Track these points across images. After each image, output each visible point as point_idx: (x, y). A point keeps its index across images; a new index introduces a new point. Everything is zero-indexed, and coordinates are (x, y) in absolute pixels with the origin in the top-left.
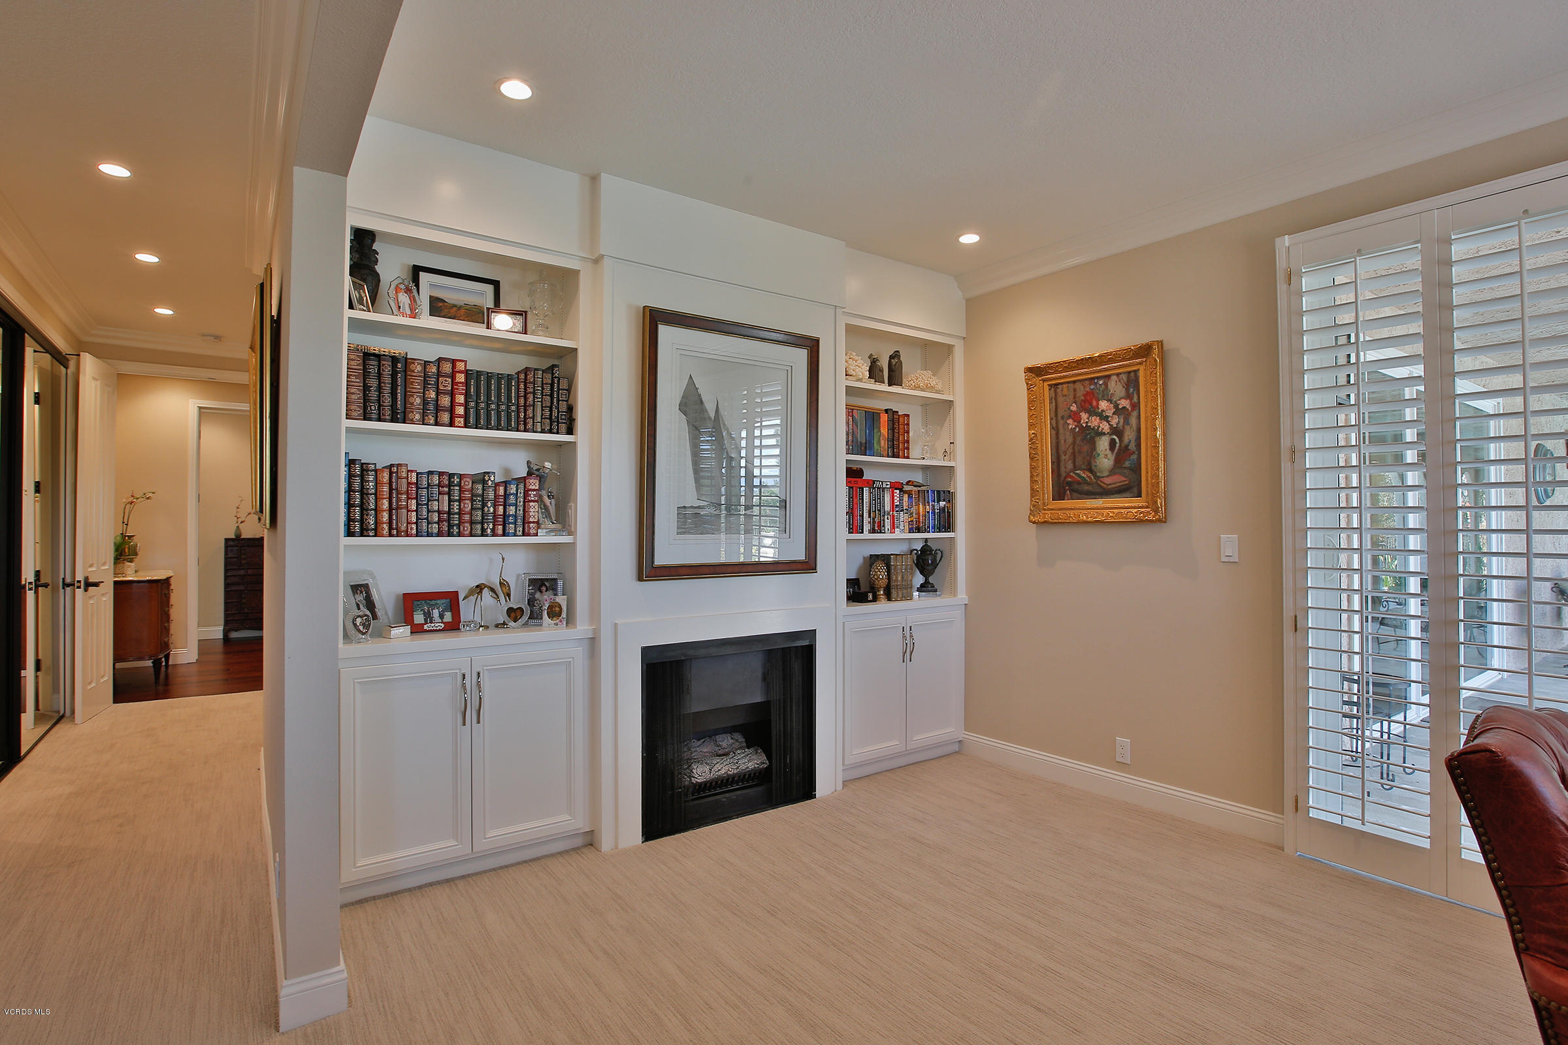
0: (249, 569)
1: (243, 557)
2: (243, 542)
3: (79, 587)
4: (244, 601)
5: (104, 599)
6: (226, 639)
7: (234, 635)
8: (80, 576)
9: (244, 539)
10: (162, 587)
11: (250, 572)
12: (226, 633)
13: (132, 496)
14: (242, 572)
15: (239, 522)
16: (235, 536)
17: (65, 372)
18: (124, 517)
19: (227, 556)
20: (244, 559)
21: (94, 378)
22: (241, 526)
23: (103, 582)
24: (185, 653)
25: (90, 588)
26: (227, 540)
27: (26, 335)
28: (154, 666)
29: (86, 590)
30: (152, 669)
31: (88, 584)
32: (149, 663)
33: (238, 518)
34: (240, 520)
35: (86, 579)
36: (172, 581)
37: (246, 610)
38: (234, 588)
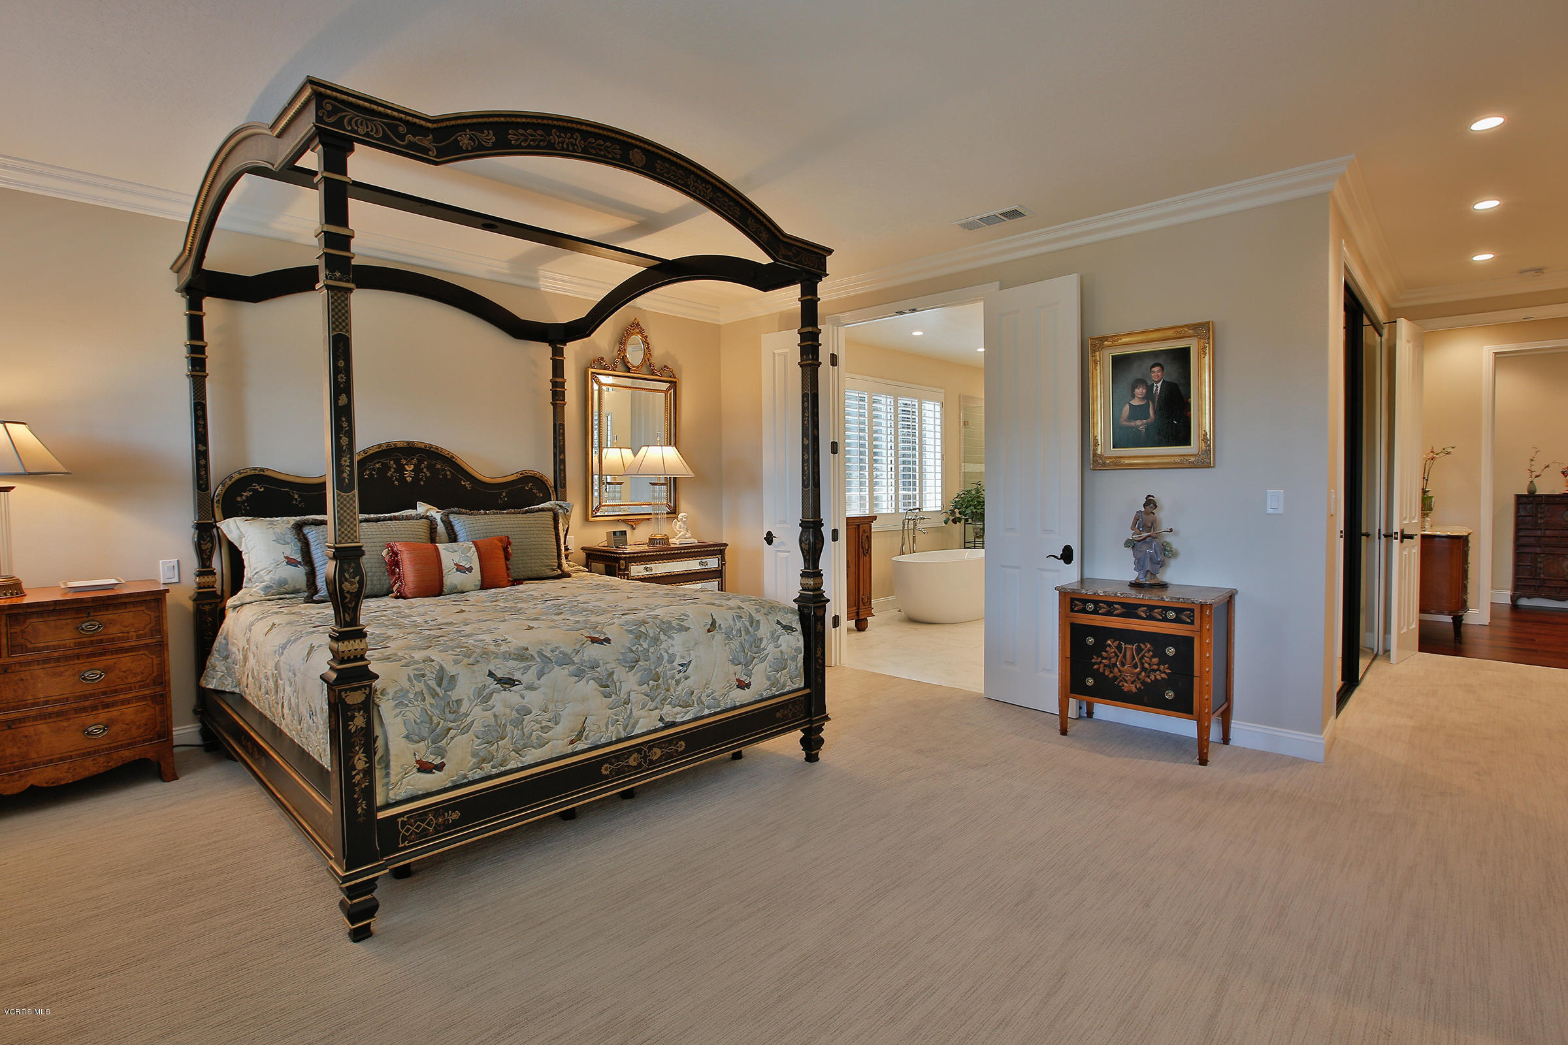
0: (1546, 529)
1: (1539, 515)
2: (1540, 499)
3: (1396, 539)
4: (1539, 565)
5: (1414, 549)
6: (1515, 607)
7: (1524, 602)
8: (1396, 528)
9: (1541, 496)
10: (1460, 544)
11: (1548, 533)
12: (1514, 599)
13: (1432, 452)
14: (1539, 533)
15: (1534, 476)
16: (1528, 492)
17: (1380, 340)
18: (1424, 473)
19: (1519, 515)
20: (1541, 518)
21: (1408, 342)
22: (1536, 481)
23: (1416, 535)
24: (1478, 615)
25: (1405, 539)
26: (1519, 497)
27: (1364, 315)
28: (1453, 622)
29: (1402, 542)
30: (1452, 626)
31: (1404, 537)
32: (1448, 619)
33: (1532, 472)
34: (1534, 474)
35: (1402, 531)
36: (1470, 538)
37: (1542, 576)
38: (1526, 550)
